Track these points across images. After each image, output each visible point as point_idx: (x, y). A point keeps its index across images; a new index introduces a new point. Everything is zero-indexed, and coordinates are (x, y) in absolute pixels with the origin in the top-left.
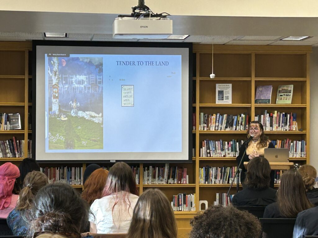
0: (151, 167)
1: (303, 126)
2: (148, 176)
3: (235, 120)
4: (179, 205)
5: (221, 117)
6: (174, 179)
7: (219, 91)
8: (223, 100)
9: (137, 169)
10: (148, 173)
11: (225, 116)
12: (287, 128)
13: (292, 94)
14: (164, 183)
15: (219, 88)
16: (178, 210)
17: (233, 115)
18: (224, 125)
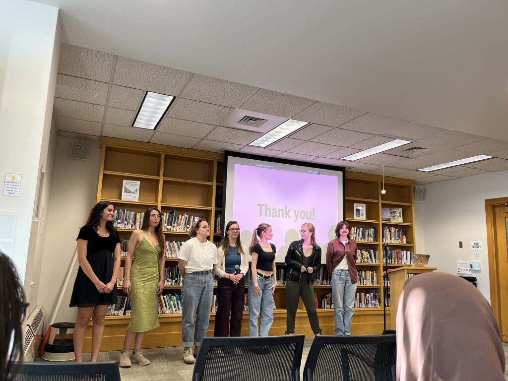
1: (410, 240)
3: (367, 233)
4: (331, 304)
5: (358, 230)
6: (327, 281)
7: (356, 209)
8: (359, 216)
11: (361, 229)
12: (400, 241)
13: (402, 215)
14: (319, 284)
15: (357, 206)
16: (331, 308)
17: (366, 229)
18: (361, 236)
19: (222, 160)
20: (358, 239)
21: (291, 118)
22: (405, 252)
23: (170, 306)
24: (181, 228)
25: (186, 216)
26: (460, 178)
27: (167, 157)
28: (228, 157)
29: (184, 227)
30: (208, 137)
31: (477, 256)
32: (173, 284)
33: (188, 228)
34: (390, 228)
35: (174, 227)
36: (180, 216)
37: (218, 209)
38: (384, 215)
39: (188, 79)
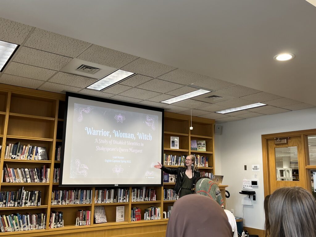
0: (136, 189)
1: (211, 164)
2: (134, 196)
3: (179, 160)
4: (151, 216)
5: (173, 157)
6: (148, 198)
7: (172, 141)
8: (174, 146)
9: (128, 191)
10: (134, 194)
11: (175, 156)
12: (204, 165)
13: (205, 146)
14: (142, 200)
15: (172, 139)
16: (151, 219)
17: (179, 156)
18: (175, 162)
19: (64, 100)
20: (173, 164)
21: (120, 69)
22: (207, 173)
23: (12, 225)
24: (25, 157)
25: (29, 146)
26: (245, 119)
27: (13, 95)
28: (69, 97)
29: (28, 156)
30: (51, 80)
31: (256, 176)
32: (16, 206)
33: (31, 157)
34: (197, 155)
35: (18, 156)
36: (24, 147)
37: (59, 141)
38: (193, 145)
39: (30, 31)
